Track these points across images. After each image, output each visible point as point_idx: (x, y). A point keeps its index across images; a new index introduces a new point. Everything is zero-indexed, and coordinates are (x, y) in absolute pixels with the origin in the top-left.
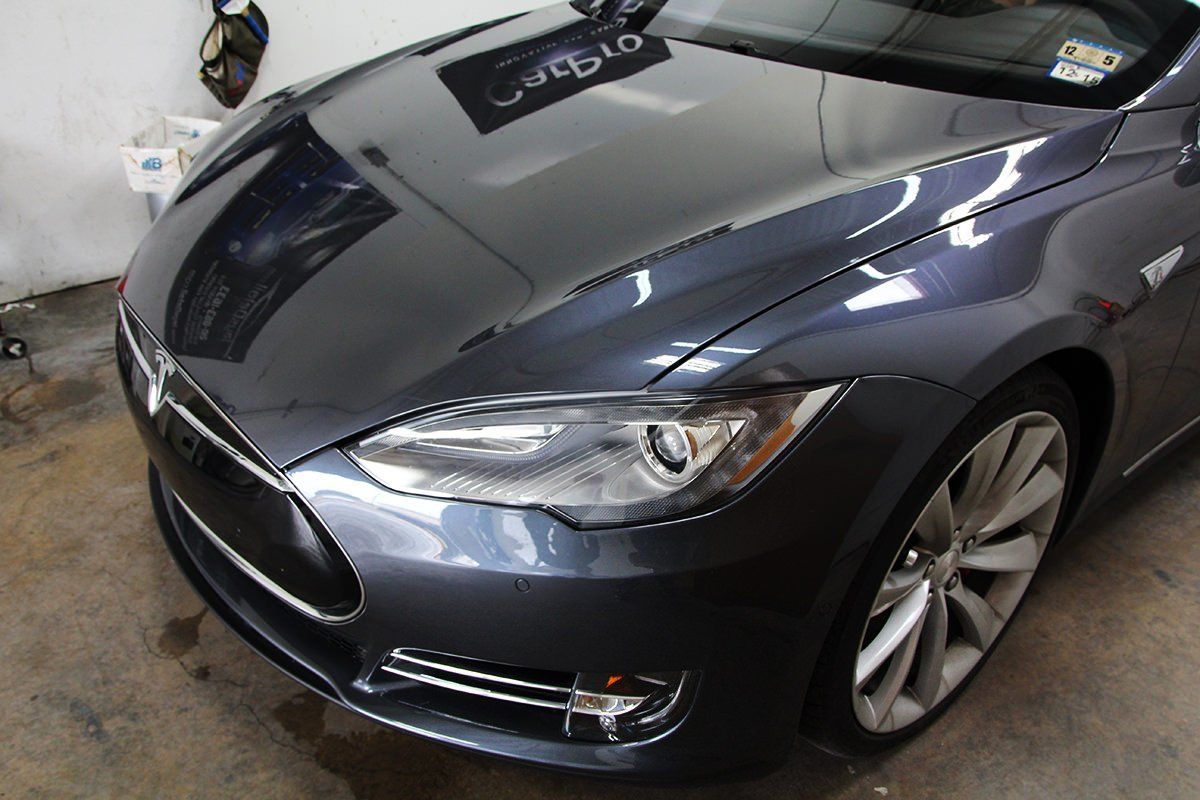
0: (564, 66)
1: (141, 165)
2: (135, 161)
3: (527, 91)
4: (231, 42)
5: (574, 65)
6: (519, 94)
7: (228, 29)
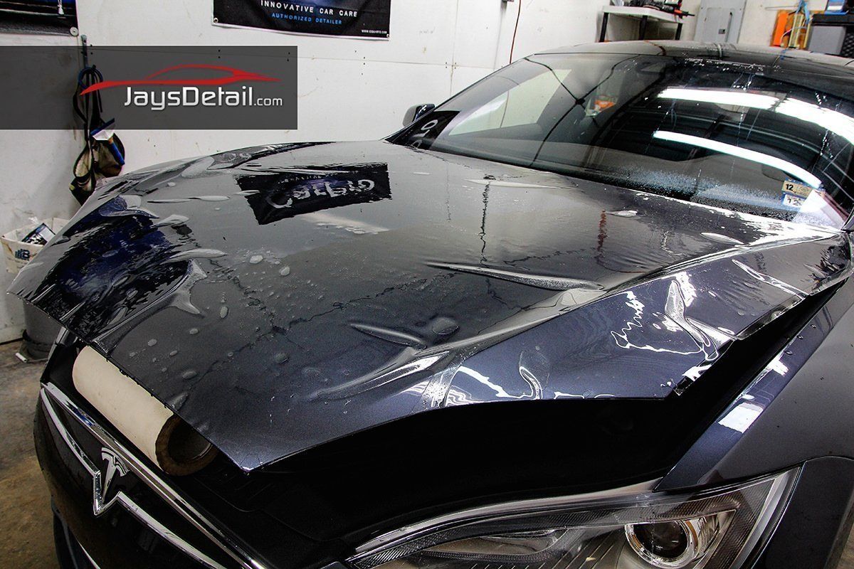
0: (324, 189)
1: (14, 253)
2: (10, 250)
3: (295, 200)
4: (98, 163)
5: (329, 190)
6: (290, 201)
7: (96, 153)
